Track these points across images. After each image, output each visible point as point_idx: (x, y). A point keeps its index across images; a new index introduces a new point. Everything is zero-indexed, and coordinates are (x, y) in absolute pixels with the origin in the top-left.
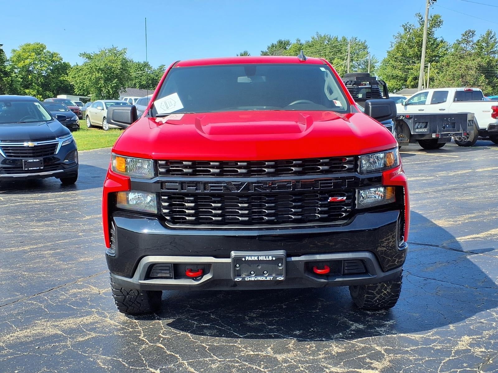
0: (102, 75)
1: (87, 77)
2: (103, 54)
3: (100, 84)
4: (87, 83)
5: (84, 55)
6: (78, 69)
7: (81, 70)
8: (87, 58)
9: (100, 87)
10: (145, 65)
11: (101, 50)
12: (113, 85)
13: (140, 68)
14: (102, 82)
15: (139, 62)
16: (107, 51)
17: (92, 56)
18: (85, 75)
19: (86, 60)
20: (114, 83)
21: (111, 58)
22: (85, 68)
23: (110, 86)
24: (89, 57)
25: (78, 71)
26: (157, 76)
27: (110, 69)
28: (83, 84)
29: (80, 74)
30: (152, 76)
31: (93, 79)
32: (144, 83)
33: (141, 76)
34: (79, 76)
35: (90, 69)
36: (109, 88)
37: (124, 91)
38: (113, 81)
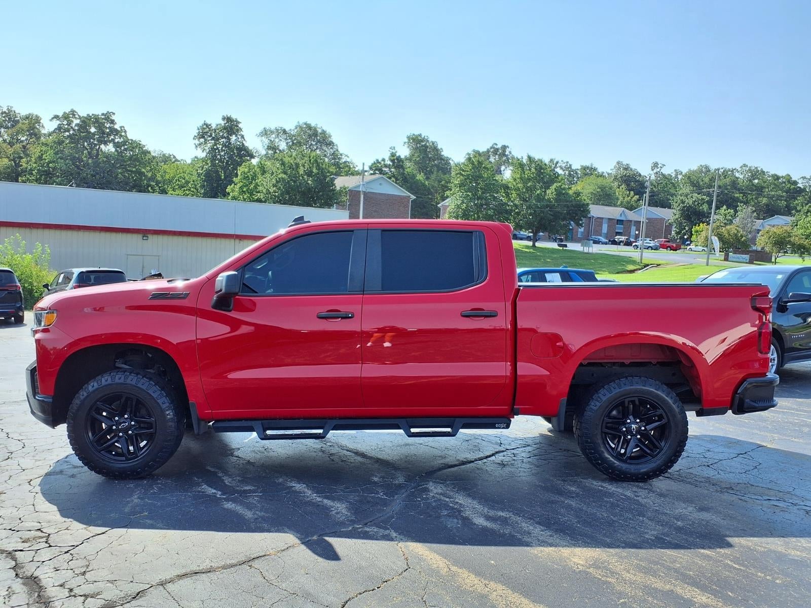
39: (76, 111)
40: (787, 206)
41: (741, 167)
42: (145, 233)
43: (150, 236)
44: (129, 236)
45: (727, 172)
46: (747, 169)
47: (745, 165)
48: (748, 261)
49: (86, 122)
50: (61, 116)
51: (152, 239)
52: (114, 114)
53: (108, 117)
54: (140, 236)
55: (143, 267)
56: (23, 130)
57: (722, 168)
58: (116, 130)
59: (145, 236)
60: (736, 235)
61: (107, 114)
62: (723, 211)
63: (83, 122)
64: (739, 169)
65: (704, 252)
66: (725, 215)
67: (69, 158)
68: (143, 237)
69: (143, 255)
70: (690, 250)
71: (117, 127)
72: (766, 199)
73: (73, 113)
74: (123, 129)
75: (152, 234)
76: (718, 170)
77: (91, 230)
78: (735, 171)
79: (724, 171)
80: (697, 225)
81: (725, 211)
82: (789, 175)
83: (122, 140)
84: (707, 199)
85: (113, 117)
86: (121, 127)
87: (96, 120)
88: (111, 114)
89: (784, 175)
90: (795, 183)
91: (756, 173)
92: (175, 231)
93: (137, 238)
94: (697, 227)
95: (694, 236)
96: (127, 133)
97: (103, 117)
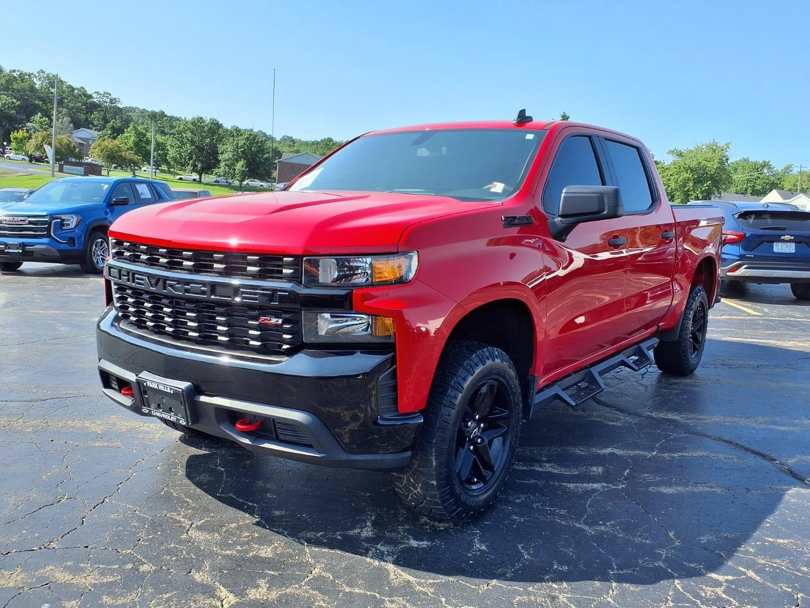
0: (690, 176)
1: (672, 177)
2: (699, 150)
3: (688, 187)
4: (673, 185)
5: (671, 152)
6: (663, 168)
7: (667, 169)
8: (677, 155)
9: (688, 190)
10: (765, 165)
11: (697, 146)
12: (703, 189)
13: (757, 169)
14: (691, 184)
15: (756, 161)
16: (704, 147)
17: (683, 153)
18: (671, 175)
19: (676, 159)
20: (705, 187)
21: (706, 155)
22: (673, 166)
23: (699, 190)
24: (681, 155)
25: (663, 171)
26: (779, 179)
27: (704, 168)
28: (667, 186)
29: (665, 174)
30: (772, 179)
31: (680, 181)
32: (759, 187)
33: (756, 179)
34: (663, 177)
35: (678, 168)
36: (697, 193)
37: (718, 197)
38: (704, 184)
40: (86, 120)
41: (38, 73)
45: (24, 76)
46: (45, 76)
47: (42, 71)
48: (83, 173)
57: (18, 71)
60: (68, 145)
62: (39, 118)
64: (37, 75)
65: (24, 162)
66: (41, 123)
70: (8, 158)
72: (67, 110)
76: (14, 71)
78: (32, 76)
79: (20, 74)
80: (16, 131)
81: (40, 118)
82: (84, 88)
84: (17, 104)
89: (79, 88)
90: (90, 97)
91: (53, 81)
94: (16, 134)
95: (14, 143)
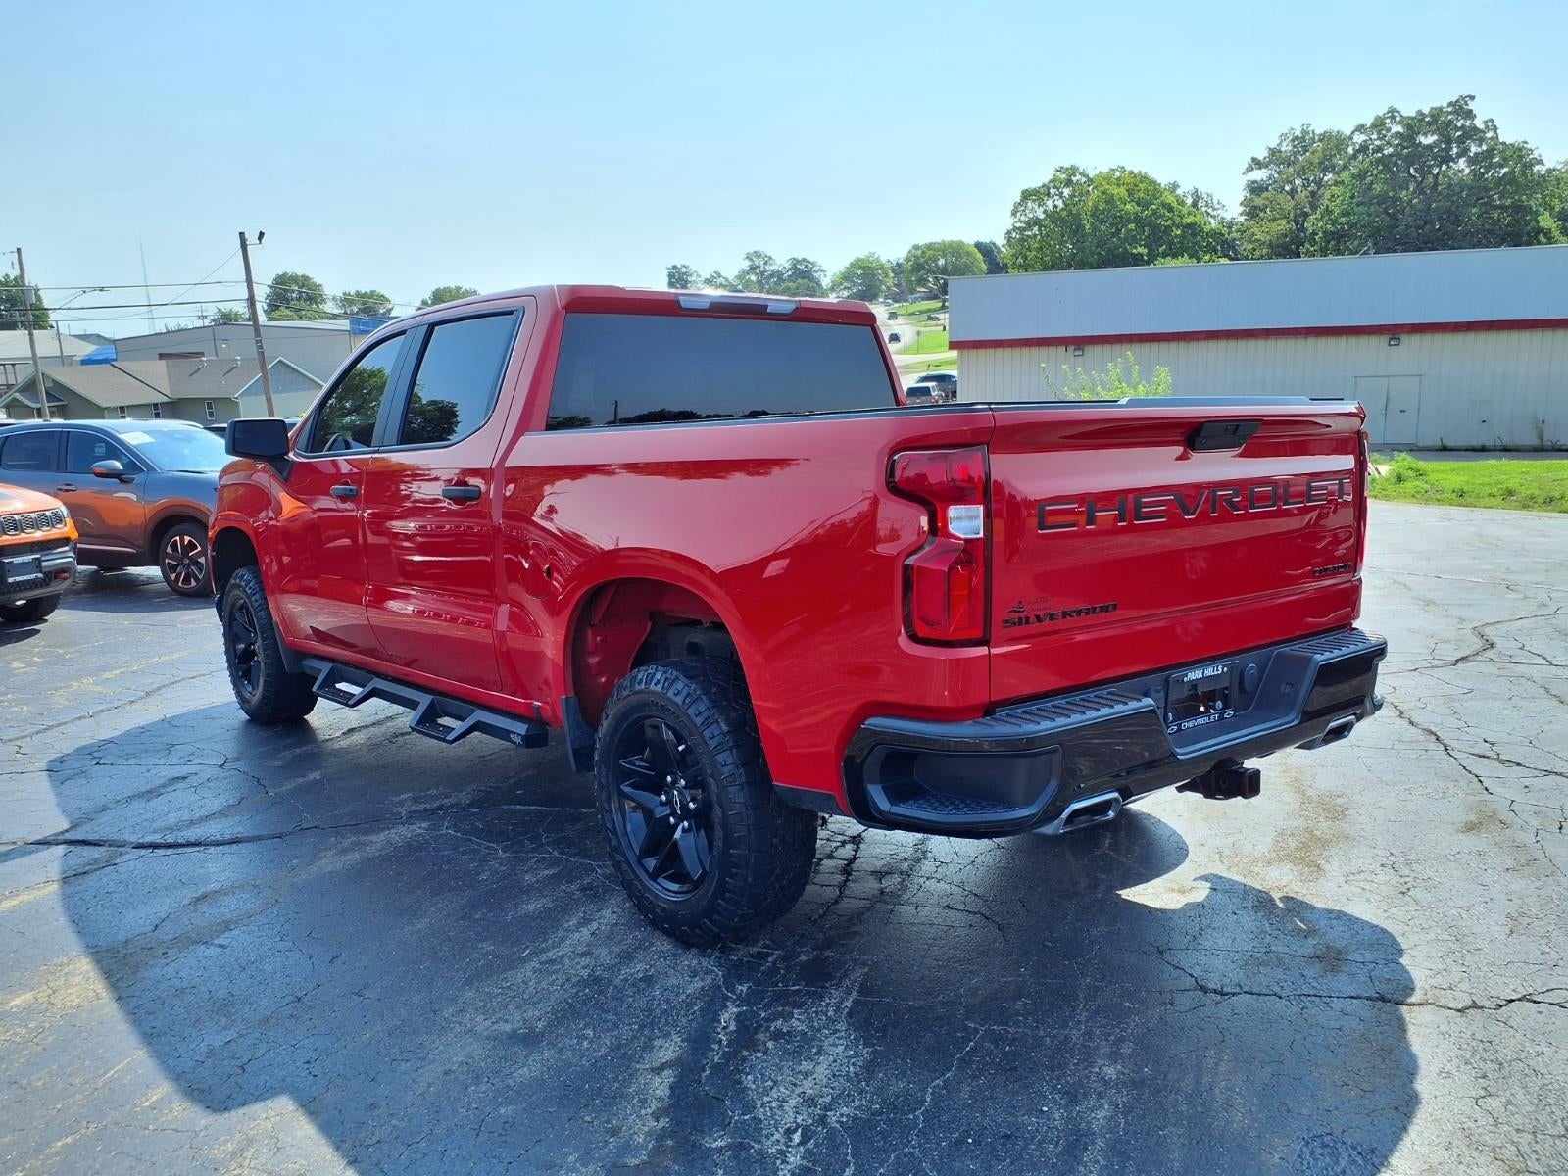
39: (1399, 108)
42: (1393, 332)
43: (1405, 338)
44: (1363, 341)
49: (1415, 125)
50: (1369, 126)
51: (1411, 342)
52: (1472, 98)
53: (1461, 108)
54: (1384, 339)
55: (1388, 399)
56: (1312, 163)
58: (1475, 130)
59: (1395, 339)
61: (1458, 101)
63: (1409, 127)
67: (1375, 201)
68: (1391, 339)
69: (1388, 377)
71: (1479, 123)
73: (1392, 113)
74: (1489, 124)
75: (1408, 332)
77: (1288, 335)
83: (1484, 147)
85: (1472, 105)
86: (1486, 122)
87: (1435, 120)
88: (1467, 99)
92: (1457, 323)
93: (1378, 343)
96: (1498, 132)
97: (1450, 109)
